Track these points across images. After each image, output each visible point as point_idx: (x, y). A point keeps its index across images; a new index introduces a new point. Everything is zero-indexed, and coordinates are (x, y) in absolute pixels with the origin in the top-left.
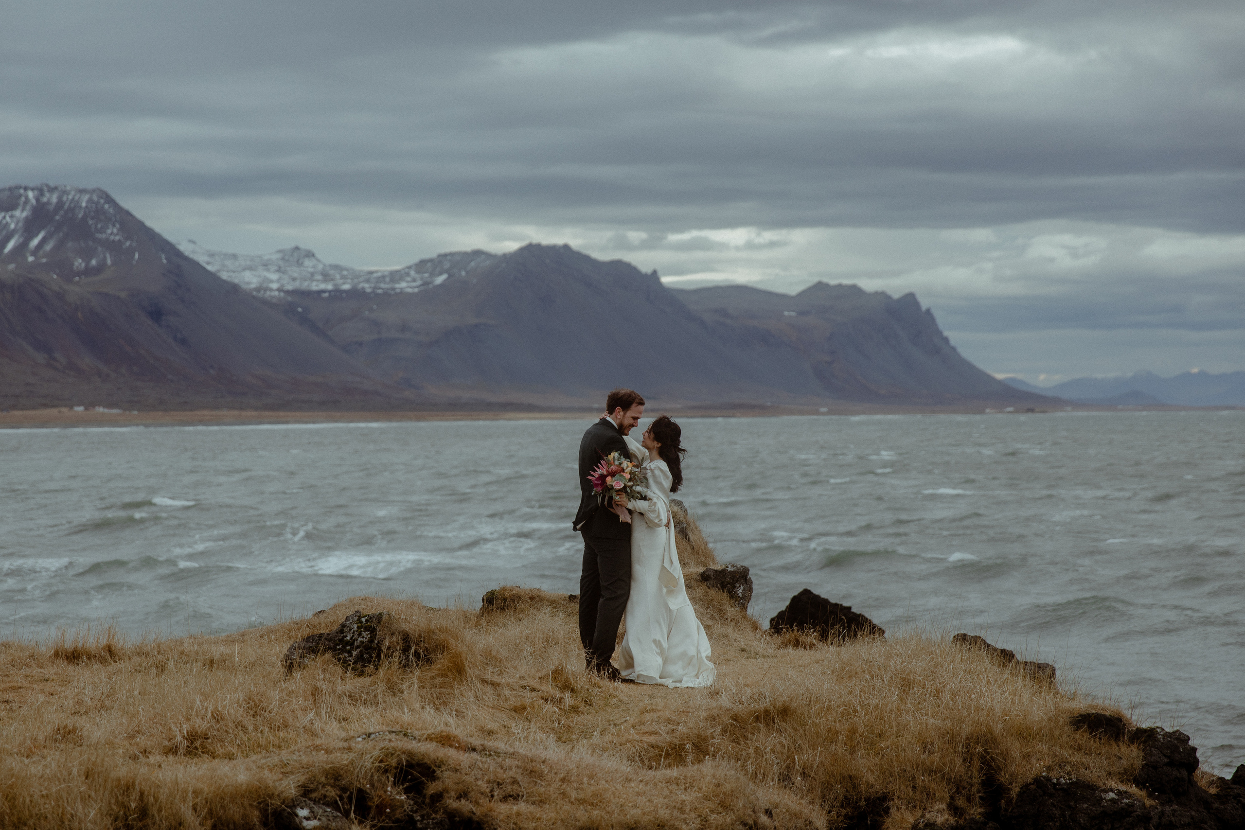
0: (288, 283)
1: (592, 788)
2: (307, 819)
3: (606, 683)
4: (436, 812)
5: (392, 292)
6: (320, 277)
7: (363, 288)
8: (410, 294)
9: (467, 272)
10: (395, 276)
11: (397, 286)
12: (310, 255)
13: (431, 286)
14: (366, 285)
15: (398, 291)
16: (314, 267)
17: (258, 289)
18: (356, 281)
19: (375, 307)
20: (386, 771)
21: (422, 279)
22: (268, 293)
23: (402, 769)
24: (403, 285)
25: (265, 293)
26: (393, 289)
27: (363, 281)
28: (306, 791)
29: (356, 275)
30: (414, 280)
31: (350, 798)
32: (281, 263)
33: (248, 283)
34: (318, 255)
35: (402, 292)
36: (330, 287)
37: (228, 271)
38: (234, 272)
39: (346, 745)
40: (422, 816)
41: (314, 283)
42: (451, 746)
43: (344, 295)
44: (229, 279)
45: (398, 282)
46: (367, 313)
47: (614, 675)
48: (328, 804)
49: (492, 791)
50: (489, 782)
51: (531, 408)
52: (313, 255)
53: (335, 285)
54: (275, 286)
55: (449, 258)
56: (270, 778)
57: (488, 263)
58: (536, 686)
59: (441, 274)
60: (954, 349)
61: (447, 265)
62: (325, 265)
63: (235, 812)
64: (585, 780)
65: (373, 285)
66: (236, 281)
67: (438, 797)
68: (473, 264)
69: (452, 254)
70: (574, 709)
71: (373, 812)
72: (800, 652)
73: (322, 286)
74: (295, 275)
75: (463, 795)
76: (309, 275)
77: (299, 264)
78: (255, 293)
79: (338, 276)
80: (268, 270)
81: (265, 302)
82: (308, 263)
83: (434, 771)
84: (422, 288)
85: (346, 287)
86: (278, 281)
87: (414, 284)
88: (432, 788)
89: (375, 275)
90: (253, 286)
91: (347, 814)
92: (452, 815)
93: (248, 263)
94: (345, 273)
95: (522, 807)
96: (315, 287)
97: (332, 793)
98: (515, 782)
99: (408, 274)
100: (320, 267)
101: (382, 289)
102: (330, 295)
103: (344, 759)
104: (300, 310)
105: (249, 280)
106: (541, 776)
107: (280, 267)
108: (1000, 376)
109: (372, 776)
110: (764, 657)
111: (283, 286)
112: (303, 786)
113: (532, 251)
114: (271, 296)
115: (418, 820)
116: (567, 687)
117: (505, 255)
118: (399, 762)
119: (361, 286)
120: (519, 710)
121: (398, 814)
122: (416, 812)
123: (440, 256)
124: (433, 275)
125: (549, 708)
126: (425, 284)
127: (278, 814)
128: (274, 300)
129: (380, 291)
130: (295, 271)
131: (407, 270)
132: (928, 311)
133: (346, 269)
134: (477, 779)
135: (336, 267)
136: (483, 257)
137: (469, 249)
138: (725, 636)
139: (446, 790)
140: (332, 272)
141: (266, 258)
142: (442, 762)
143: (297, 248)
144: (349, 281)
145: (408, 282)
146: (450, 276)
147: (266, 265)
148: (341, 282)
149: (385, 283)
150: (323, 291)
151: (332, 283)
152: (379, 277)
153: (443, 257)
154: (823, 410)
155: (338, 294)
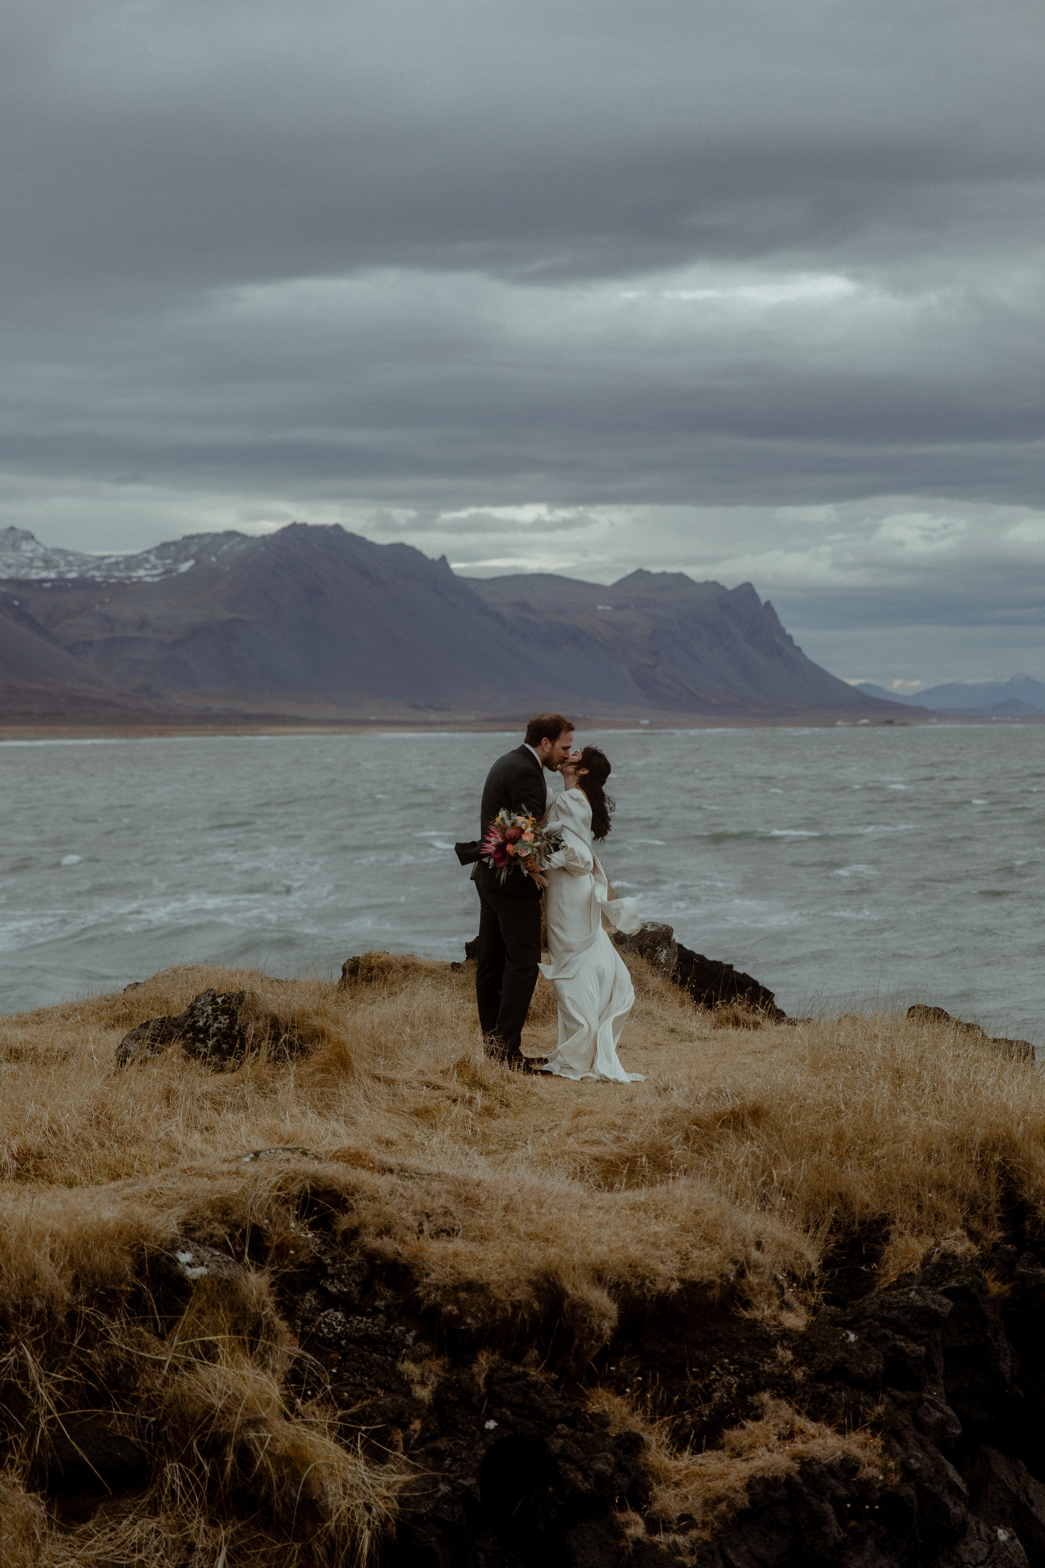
0: (2, 571)
1: (544, 1219)
2: (190, 1265)
3: (519, 1076)
4: (351, 1253)
5: (128, 582)
6: (39, 564)
7: (93, 577)
8: (147, 583)
9: (218, 558)
10: (132, 562)
11: (134, 574)
12: (28, 536)
13: (174, 574)
14: (96, 574)
15: (135, 580)
16: (32, 551)
18: (84, 568)
19: (107, 600)
20: (286, 1201)
21: (163, 566)
23: (305, 1199)
24: (141, 573)
26: (129, 578)
27: (93, 569)
28: (188, 1229)
29: (84, 561)
30: (154, 567)
31: (243, 1236)
34: (38, 537)
35: (139, 582)
36: (52, 575)
39: (233, 1167)
40: (333, 1259)
41: (34, 571)
42: (363, 1167)
43: (70, 585)
45: (134, 569)
46: (97, 607)
47: (529, 1066)
48: (215, 1246)
49: (421, 1225)
50: (415, 1213)
51: (296, 721)
52: (32, 537)
53: (59, 573)
55: (196, 540)
56: (143, 1213)
57: (243, 546)
58: (440, 1082)
59: (186, 560)
60: (799, 649)
61: (194, 549)
62: (46, 549)
63: (102, 1259)
64: (533, 1208)
65: (104, 573)
67: (353, 1233)
68: (225, 548)
69: (200, 536)
70: (488, 1112)
71: (271, 1255)
72: (745, 1033)
73: (43, 574)
74: (11, 561)
75: (385, 1231)
76: (27, 561)
77: (15, 547)
79: (62, 563)
82: (26, 546)
83: (346, 1200)
84: (164, 577)
85: (72, 575)
87: (154, 572)
88: (344, 1222)
89: (107, 561)
91: (239, 1258)
92: (371, 1256)
94: (71, 558)
95: (458, 1244)
96: (34, 575)
97: (221, 1231)
98: (447, 1213)
99: (146, 560)
100: (41, 551)
101: (116, 577)
102: (53, 585)
103: (234, 1186)
104: (16, 603)
106: (477, 1204)
108: (852, 682)
109: (269, 1208)
110: (700, 1039)
112: (185, 1223)
113: (296, 530)
115: (329, 1264)
116: (476, 1083)
117: (263, 537)
118: (303, 1190)
119: (90, 574)
120: (422, 1114)
121: (303, 1257)
122: (324, 1253)
123: (185, 538)
124: (177, 560)
125: (458, 1110)
126: (167, 572)
127: (155, 1260)
129: (113, 581)
130: (10, 557)
131: (145, 555)
132: (768, 604)
133: (73, 554)
134: (400, 1210)
135: (60, 552)
136: (238, 539)
137: (220, 530)
138: (649, 1013)
139: (363, 1225)
140: (55, 558)
142: (355, 1188)
143: (12, 529)
144: (76, 568)
145: (146, 569)
146: (197, 562)
148: (66, 569)
149: (120, 571)
150: (44, 580)
151: (56, 570)
152: (111, 564)
153: (189, 539)
154: (645, 722)
155: (62, 584)
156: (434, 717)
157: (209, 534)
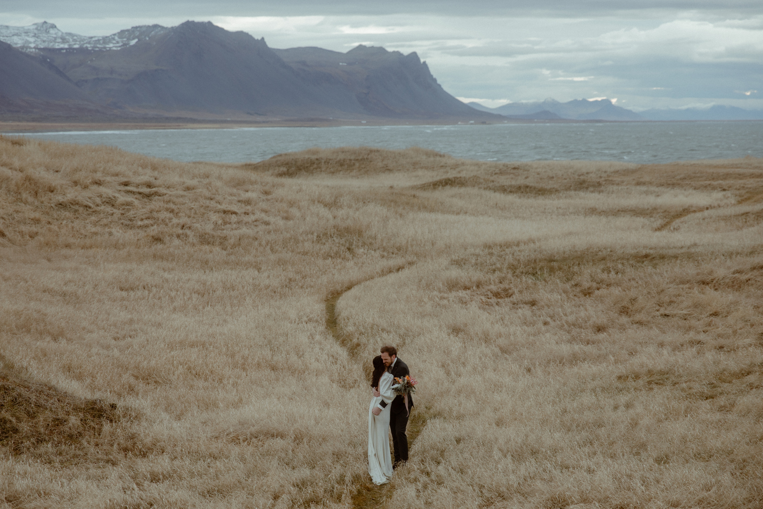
0: (40, 44)
5: (104, 50)
6: (60, 40)
7: (87, 47)
8: (114, 50)
9: (149, 38)
10: (106, 40)
11: (107, 46)
12: (53, 27)
13: (128, 46)
14: (88, 46)
15: (108, 49)
16: (56, 34)
17: (22, 47)
18: (82, 43)
19: (94, 59)
21: (122, 42)
22: (29, 50)
24: (111, 45)
25: (26, 49)
26: (105, 48)
27: (86, 43)
29: (82, 39)
30: (118, 42)
32: (36, 31)
33: (16, 44)
35: (110, 50)
36: (66, 46)
37: (3, 36)
38: (7, 37)
41: (57, 44)
43: (75, 51)
44: (4, 41)
45: (107, 43)
46: (89, 62)
52: (55, 27)
53: (69, 45)
54: (32, 45)
55: (138, 29)
57: (162, 32)
59: (133, 39)
60: (439, 85)
61: (137, 33)
62: (63, 33)
65: (92, 45)
66: (9, 42)
68: (153, 33)
69: (140, 27)
73: (62, 46)
74: (45, 39)
76: (53, 39)
77: (47, 32)
78: (20, 50)
79: (71, 40)
80: (28, 36)
81: (28, 55)
82: (52, 31)
84: (122, 47)
85: (76, 46)
86: (34, 42)
87: (117, 45)
89: (94, 39)
90: (19, 45)
93: (16, 31)
94: (75, 38)
96: (57, 46)
99: (114, 39)
100: (60, 34)
101: (98, 47)
102: (67, 51)
104: (48, 60)
105: (17, 42)
107: (35, 34)
111: (37, 45)
113: (189, 26)
114: (30, 52)
117: (172, 28)
119: (85, 46)
123: (132, 28)
124: (129, 39)
126: (124, 45)
128: (32, 54)
129: (97, 49)
130: (44, 37)
131: (113, 36)
132: (425, 63)
133: (76, 36)
135: (70, 34)
136: (159, 28)
137: (150, 24)
140: (67, 37)
141: (26, 28)
143: (45, 23)
144: (78, 43)
145: (114, 43)
146: (139, 40)
147: (27, 33)
148: (73, 43)
149: (100, 44)
150: (62, 49)
151: (68, 44)
152: (96, 41)
153: (135, 28)
154: (363, 122)
155: (71, 51)
156: (259, 119)
157: (145, 26)
